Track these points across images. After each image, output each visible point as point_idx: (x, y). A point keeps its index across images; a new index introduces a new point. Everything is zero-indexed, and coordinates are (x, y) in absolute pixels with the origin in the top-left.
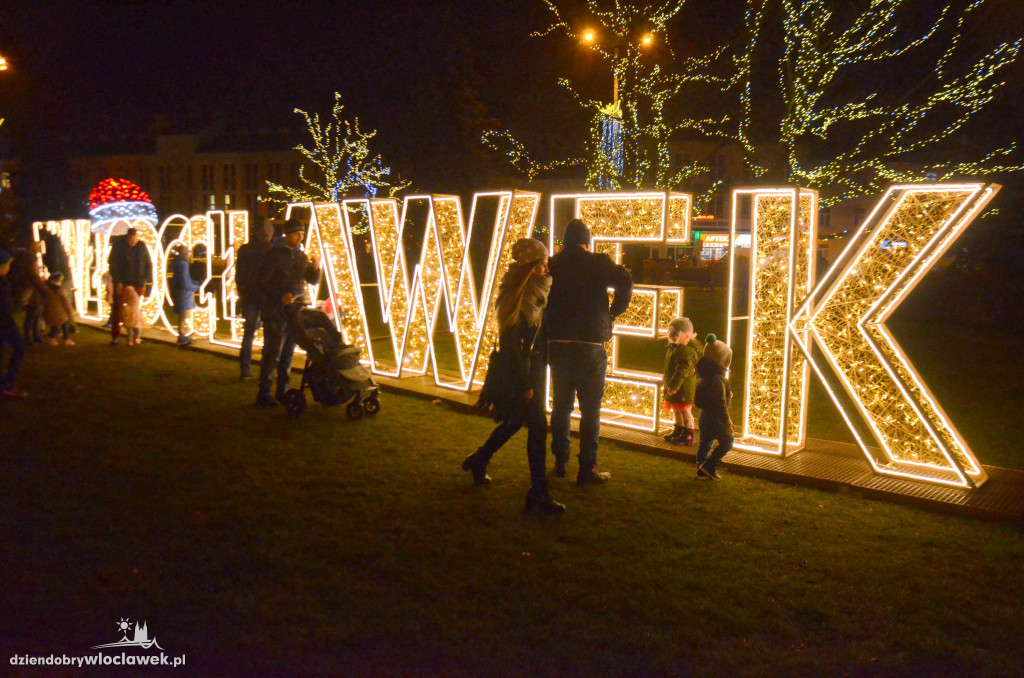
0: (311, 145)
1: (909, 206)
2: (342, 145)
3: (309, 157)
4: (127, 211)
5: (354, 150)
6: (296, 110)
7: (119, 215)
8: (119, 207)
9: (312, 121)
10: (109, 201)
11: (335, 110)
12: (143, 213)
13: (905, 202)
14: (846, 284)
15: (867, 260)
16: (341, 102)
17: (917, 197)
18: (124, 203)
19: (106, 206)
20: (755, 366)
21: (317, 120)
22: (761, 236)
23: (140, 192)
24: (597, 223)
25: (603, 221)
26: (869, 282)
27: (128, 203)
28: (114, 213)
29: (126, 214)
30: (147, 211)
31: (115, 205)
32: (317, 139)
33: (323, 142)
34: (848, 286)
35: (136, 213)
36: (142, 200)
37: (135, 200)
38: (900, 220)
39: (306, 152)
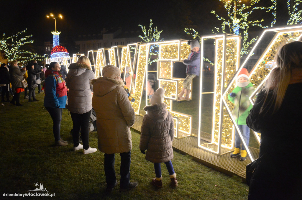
0: (143, 35)
1: (280, 41)
2: (152, 35)
3: (143, 39)
4: (60, 55)
5: (156, 36)
6: (139, 25)
7: (58, 56)
8: (58, 54)
9: (144, 28)
10: (55, 52)
11: (150, 25)
12: (65, 56)
13: (278, 39)
14: (252, 78)
15: (261, 67)
16: (152, 22)
17: (284, 36)
18: (59, 53)
19: (54, 54)
20: (216, 113)
21: (145, 28)
22: (219, 57)
23: (64, 49)
24: (166, 54)
25: (168, 53)
26: (262, 77)
27: (60, 53)
28: (56, 56)
29: (59, 56)
30: (66, 55)
31: (56, 53)
32: (145, 33)
33: (147, 34)
34: (252, 79)
35: (62, 55)
36: (65, 51)
37: (63, 51)
38: (276, 48)
39: (142, 37)
